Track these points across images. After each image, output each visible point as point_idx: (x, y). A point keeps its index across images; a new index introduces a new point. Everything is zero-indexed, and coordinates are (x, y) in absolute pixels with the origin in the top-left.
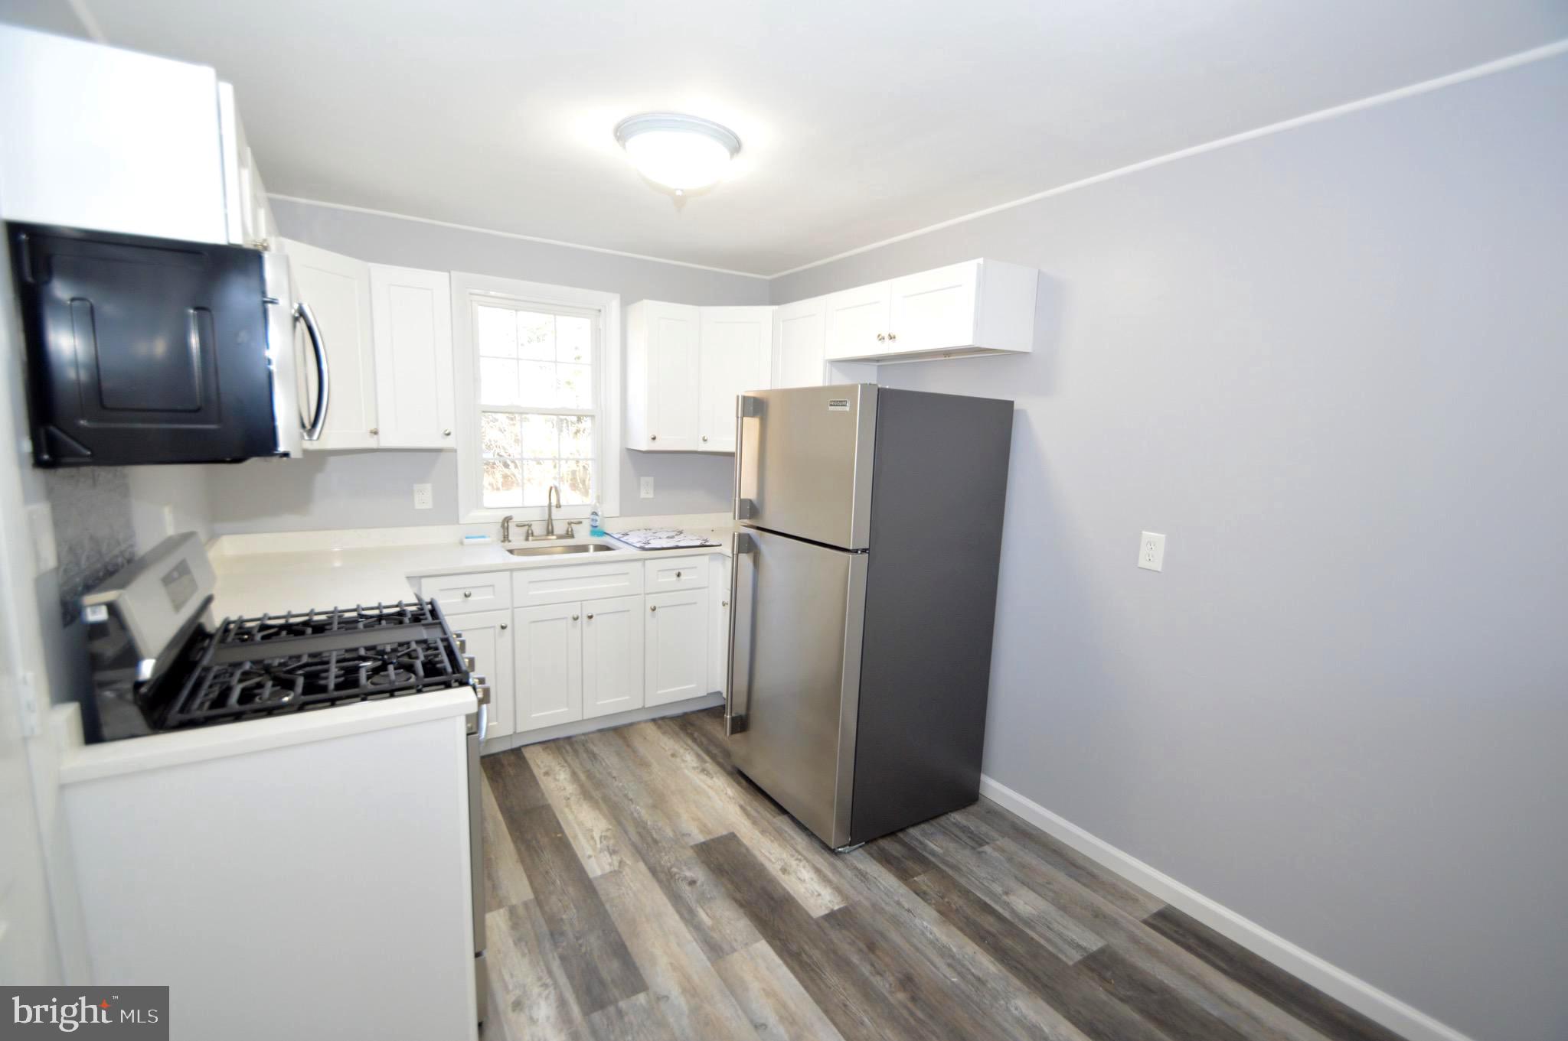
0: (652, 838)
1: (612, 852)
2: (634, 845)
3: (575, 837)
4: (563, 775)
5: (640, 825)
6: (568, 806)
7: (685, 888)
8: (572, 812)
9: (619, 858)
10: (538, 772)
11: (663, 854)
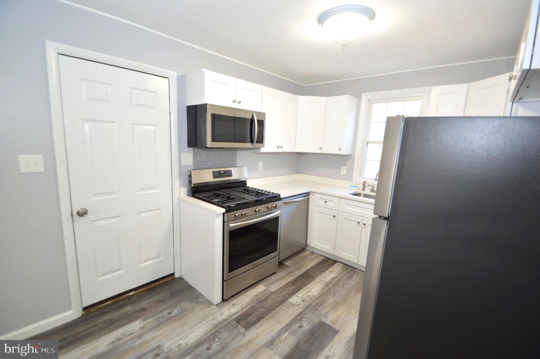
0: (318, 308)
1: (303, 301)
2: (310, 305)
3: (305, 290)
4: (333, 275)
5: (323, 302)
6: (318, 283)
7: (297, 325)
8: (316, 284)
9: (301, 303)
10: (330, 269)
11: (311, 314)
